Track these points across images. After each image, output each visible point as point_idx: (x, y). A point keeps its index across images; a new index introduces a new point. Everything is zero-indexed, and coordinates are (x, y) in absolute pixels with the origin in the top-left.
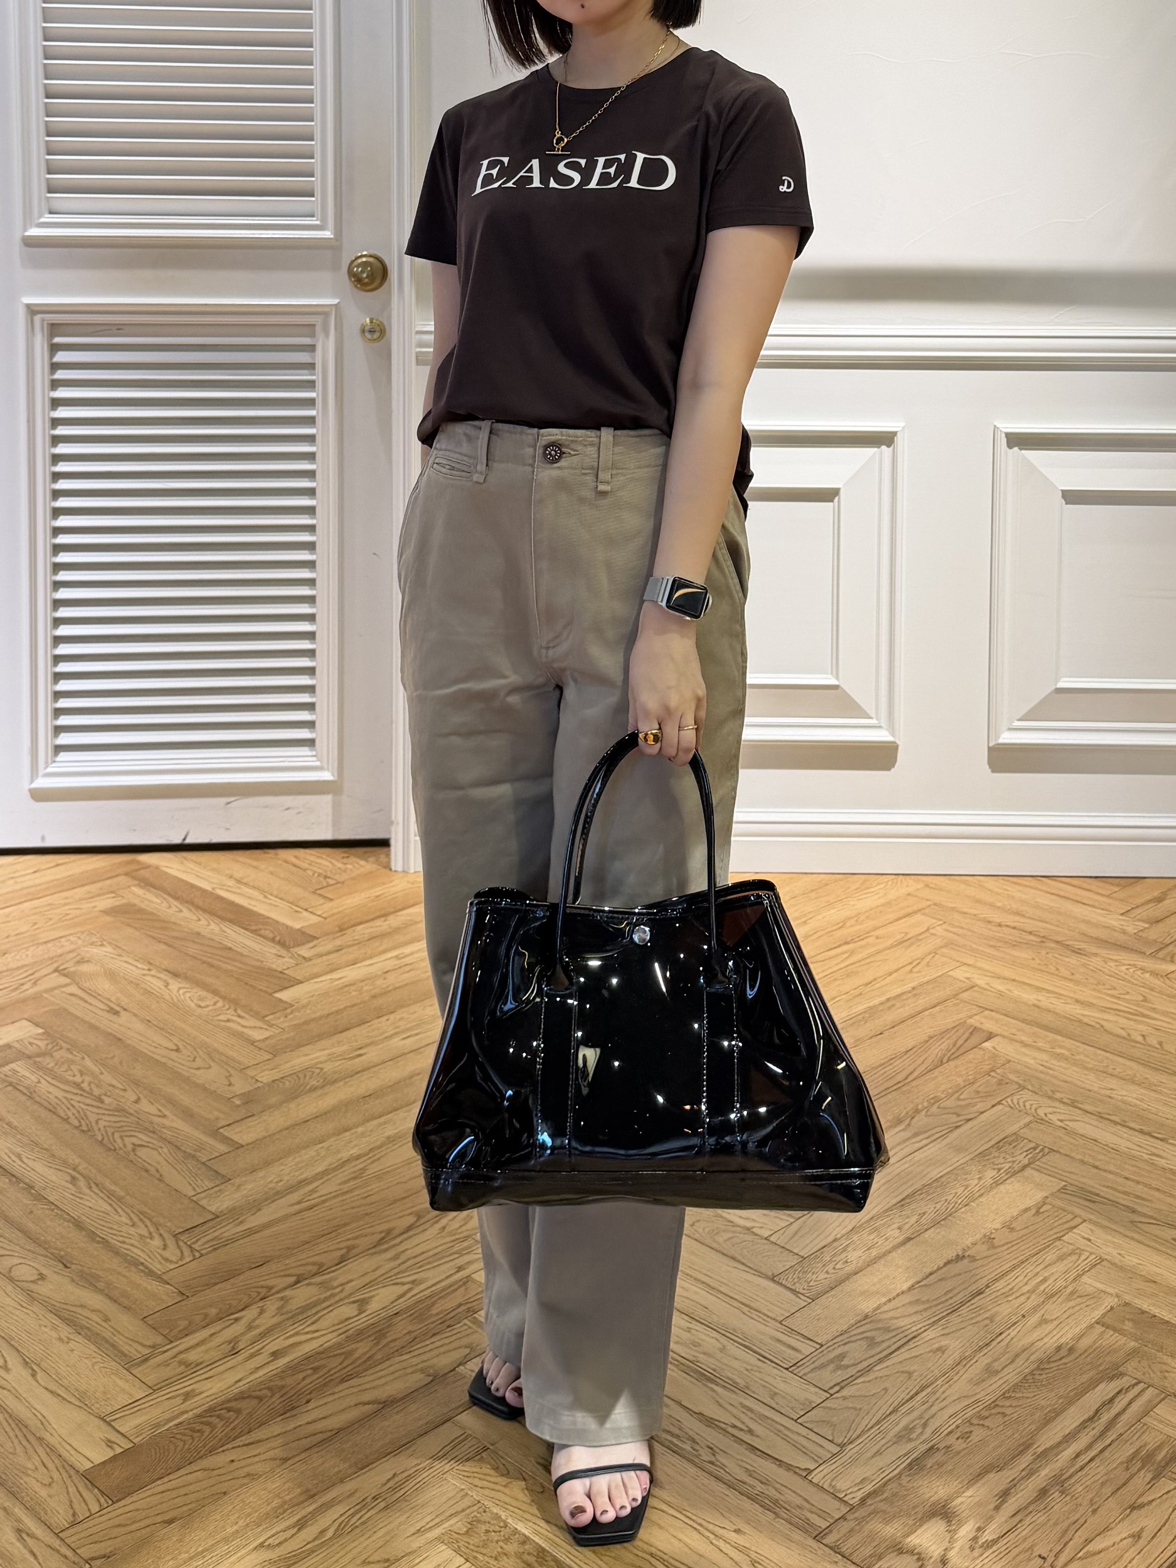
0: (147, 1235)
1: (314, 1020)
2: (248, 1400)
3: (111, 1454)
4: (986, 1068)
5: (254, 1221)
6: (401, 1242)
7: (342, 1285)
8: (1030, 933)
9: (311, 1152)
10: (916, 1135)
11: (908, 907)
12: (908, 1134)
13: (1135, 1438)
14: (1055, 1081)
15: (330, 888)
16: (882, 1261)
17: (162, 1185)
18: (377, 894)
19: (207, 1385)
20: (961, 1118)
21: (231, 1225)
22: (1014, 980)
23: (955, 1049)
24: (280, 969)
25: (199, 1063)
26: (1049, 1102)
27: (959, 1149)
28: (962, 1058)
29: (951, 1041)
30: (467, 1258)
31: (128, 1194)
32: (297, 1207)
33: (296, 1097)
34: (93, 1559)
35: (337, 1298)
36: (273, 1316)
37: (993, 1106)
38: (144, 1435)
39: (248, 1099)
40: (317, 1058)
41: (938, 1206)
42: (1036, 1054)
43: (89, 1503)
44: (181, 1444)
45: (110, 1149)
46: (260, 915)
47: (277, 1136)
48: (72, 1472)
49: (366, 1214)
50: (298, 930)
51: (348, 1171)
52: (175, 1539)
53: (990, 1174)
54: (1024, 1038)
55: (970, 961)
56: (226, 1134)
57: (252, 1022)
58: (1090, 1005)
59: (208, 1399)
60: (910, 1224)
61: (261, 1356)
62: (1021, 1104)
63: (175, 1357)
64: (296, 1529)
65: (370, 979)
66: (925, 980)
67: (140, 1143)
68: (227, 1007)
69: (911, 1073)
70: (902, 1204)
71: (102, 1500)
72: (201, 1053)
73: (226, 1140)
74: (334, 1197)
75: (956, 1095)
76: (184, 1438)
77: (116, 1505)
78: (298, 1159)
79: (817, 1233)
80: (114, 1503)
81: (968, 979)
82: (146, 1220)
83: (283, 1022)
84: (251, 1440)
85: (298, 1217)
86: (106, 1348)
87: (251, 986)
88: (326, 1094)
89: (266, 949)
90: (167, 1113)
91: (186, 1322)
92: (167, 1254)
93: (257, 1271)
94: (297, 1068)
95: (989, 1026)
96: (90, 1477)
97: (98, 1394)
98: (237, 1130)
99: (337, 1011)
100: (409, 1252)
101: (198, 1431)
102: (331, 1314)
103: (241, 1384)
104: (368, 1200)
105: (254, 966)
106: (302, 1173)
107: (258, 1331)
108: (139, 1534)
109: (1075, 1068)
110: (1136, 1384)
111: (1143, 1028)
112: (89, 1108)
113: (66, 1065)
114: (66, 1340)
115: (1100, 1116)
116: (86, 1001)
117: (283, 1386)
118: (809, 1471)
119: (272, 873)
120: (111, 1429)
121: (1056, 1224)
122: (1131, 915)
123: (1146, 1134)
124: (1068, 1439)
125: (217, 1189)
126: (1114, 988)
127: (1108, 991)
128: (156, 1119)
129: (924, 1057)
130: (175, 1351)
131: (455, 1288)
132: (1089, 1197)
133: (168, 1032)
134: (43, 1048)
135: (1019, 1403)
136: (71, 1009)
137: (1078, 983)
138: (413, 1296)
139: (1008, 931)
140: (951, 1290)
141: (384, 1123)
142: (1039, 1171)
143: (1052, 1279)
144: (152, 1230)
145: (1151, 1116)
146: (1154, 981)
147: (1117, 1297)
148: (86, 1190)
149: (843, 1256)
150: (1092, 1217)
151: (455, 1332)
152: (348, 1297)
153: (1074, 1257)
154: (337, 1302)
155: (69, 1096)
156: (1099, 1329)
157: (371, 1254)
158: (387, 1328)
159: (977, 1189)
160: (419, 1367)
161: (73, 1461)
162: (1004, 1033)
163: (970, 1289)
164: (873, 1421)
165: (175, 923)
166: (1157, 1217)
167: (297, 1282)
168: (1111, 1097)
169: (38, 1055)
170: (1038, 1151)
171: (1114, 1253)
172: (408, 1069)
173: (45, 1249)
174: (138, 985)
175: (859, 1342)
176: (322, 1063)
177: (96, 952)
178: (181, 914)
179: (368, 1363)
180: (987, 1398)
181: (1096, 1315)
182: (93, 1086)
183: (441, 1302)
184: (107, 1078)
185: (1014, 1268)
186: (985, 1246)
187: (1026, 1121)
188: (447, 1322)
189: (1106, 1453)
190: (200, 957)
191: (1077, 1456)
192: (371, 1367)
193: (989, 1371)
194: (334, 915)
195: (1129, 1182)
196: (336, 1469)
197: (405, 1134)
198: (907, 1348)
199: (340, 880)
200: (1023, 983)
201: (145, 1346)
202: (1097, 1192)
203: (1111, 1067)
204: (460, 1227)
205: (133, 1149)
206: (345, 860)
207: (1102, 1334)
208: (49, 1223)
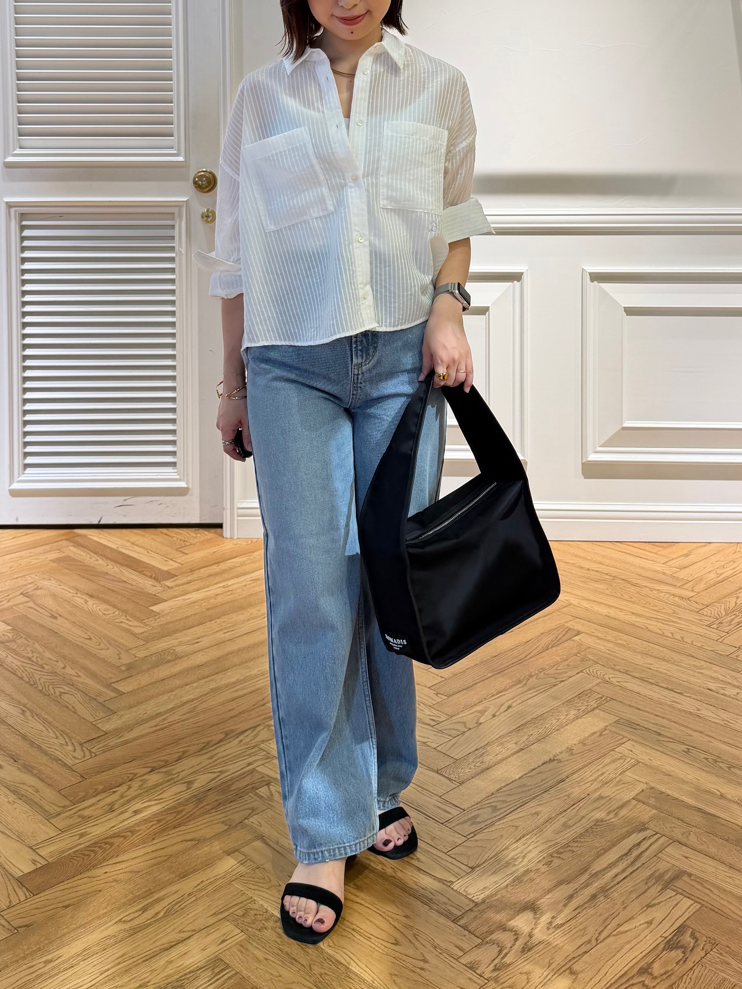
0: (64, 743)
1: (172, 622)
2: (118, 838)
3: (34, 867)
4: (575, 651)
5: (129, 736)
6: (216, 749)
7: (179, 772)
8: (607, 574)
9: (165, 697)
10: (529, 690)
12: (525, 689)
13: (652, 866)
14: (616, 659)
15: (187, 547)
16: (504, 762)
17: (75, 715)
18: (215, 550)
19: (94, 829)
20: (558, 680)
21: (115, 738)
22: (595, 601)
23: (557, 640)
24: (154, 593)
25: (102, 646)
26: (612, 671)
27: (555, 698)
28: (560, 646)
29: (554, 636)
30: (254, 758)
31: (55, 720)
32: (154, 729)
33: (158, 666)
34: (20, 927)
35: (175, 780)
36: (137, 790)
37: (578, 673)
38: (55, 857)
39: (130, 667)
40: (172, 643)
41: (540, 731)
42: (605, 643)
43: (19, 895)
44: (76, 862)
45: (45, 695)
46: (144, 562)
47: (146, 688)
48: (10, 877)
49: (196, 733)
50: (166, 571)
51: (187, 708)
52: (69, 916)
53: (573, 712)
54: (599, 635)
55: (569, 590)
56: (115, 686)
57: (135, 623)
58: (640, 616)
59: (94, 837)
60: (522, 741)
61: (127, 813)
62: (595, 672)
63: (76, 813)
64: (141, 912)
65: (207, 599)
67: (63, 691)
68: (121, 614)
69: (529, 654)
70: (518, 729)
71: (27, 894)
72: (104, 641)
73: (116, 690)
75: (556, 667)
76: (78, 859)
77: (35, 897)
78: (157, 701)
79: (466, 745)
80: (34, 895)
81: (567, 600)
82: (64, 735)
83: (153, 623)
84: (118, 861)
85: (156, 734)
86: (36, 808)
87: (136, 603)
88: (176, 664)
89: (146, 582)
90: (80, 674)
91: (85, 793)
92: (75, 754)
93: (128, 764)
94: (160, 649)
95: (578, 627)
96: (21, 881)
97: (29, 834)
98: (123, 684)
99: (186, 617)
100: (220, 754)
101: (87, 855)
102: (170, 789)
103: (114, 828)
104: (197, 725)
105: (139, 592)
106: (159, 709)
107: (126, 799)
108: (48, 913)
109: (629, 652)
110: (655, 834)
111: (672, 629)
112: (36, 672)
113: (24, 647)
114: (13, 803)
115: (642, 679)
116: (38, 611)
117: (139, 830)
118: (452, 883)
119: (152, 539)
120: (35, 854)
121: (612, 741)
122: (669, 564)
123: (670, 690)
124: (611, 866)
125: (107, 718)
126: (656, 606)
127: (652, 608)
128: (75, 678)
129: (537, 645)
130: (76, 810)
131: (246, 775)
132: (632, 725)
133: (85, 629)
134: (11, 637)
135: (583, 845)
136: (29, 616)
137: (634, 603)
138: (220, 780)
139: (594, 573)
140: (544, 780)
141: (210, 681)
142: (602, 710)
143: (607, 773)
144: (67, 740)
145: (674, 680)
146: (680, 602)
147: (646, 784)
148: (30, 718)
149: (481, 759)
150: (633, 737)
151: (244, 800)
152: (181, 780)
153: (621, 761)
154: (175, 783)
155: (24, 665)
156: (634, 802)
157: (197, 755)
158: (204, 797)
159: (565, 721)
160: (221, 820)
161: (11, 871)
162: (587, 631)
163: (557, 779)
164: (493, 854)
165: (93, 567)
166: (674, 738)
167: (151, 772)
168: (649, 669)
169: (8, 642)
170: (603, 699)
171: (646, 758)
172: (226, 651)
173: (4, 751)
174: (69, 602)
175: (487, 809)
176: (175, 646)
177: (46, 583)
178: (98, 562)
179: (191, 817)
180: (563, 841)
181: (633, 794)
182: (39, 659)
183: (237, 783)
184: (47, 654)
185: (584, 767)
186: (567, 754)
187: (597, 682)
188: (239, 795)
189: (634, 874)
190: (106, 586)
191: (616, 876)
192: (192, 820)
193: (566, 826)
194: (188, 562)
195: (658, 718)
196: (168, 878)
197: (222, 687)
198: (516, 812)
199: (193, 543)
200: (601, 603)
201: (59, 806)
202: (638, 723)
203: (651, 651)
204: (251, 741)
205: (60, 695)
206: (196, 532)
207: (635, 805)
208: (7, 736)
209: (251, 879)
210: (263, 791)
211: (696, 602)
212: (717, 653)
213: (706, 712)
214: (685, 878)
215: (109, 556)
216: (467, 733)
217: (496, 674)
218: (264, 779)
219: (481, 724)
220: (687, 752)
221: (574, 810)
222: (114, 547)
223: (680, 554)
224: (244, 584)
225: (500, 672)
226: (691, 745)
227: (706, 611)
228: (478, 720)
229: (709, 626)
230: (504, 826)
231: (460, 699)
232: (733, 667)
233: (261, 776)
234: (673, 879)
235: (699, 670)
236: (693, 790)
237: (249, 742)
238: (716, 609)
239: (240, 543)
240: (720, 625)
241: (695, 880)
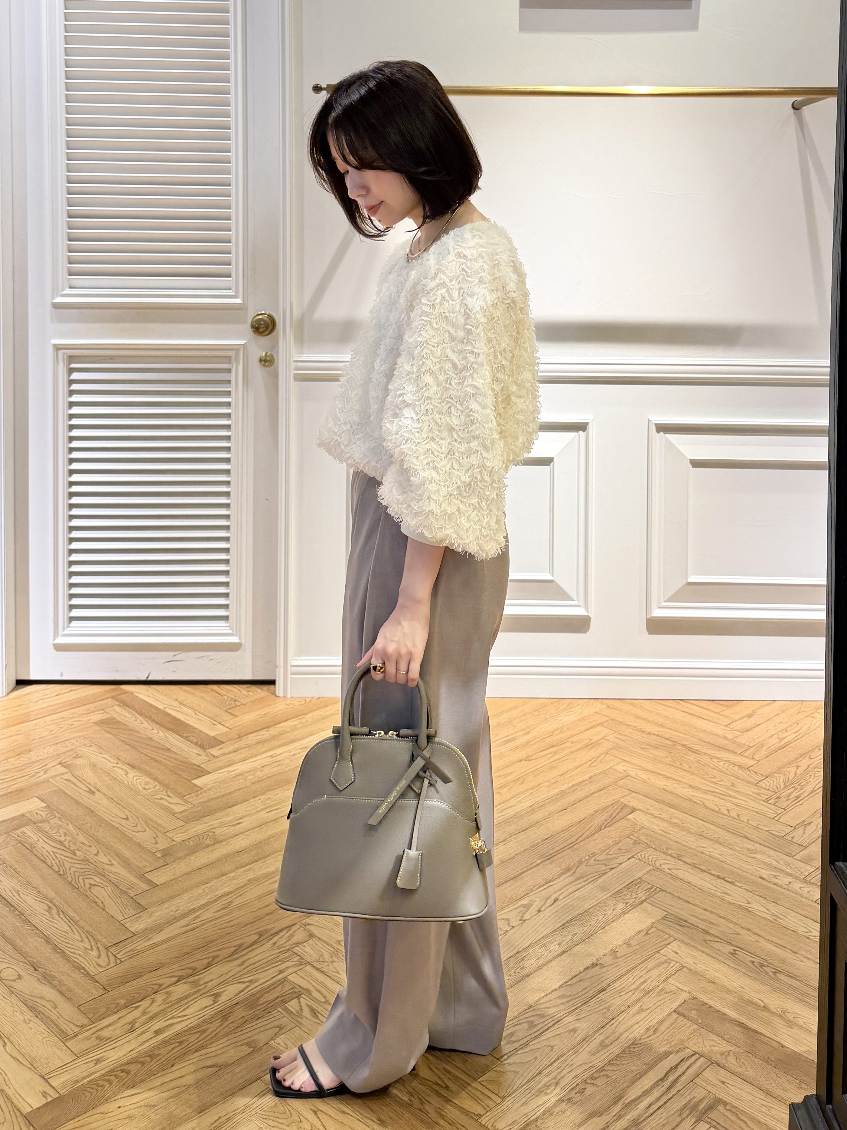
0: (89, 947)
1: (214, 799)
2: (135, 1064)
3: (44, 1101)
4: (628, 832)
5: (157, 938)
6: (247, 953)
7: (206, 983)
8: (667, 739)
9: (200, 890)
10: (578, 879)
11: (594, 721)
12: (573, 879)
13: (687, 1093)
14: (669, 841)
15: (238, 708)
16: (545, 968)
17: (104, 913)
18: (265, 712)
19: (111, 1053)
20: (609, 867)
21: (143, 941)
22: (653, 772)
23: (610, 820)
24: (198, 764)
25: (139, 828)
26: (664, 856)
27: (603, 889)
28: (614, 826)
29: (609, 814)
30: (287, 964)
31: (82, 919)
32: (185, 929)
33: (195, 852)
35: (201, 992)
36: (160, 1005)
37: (629, 859)
38: (67, 1089)
39: (166, 853)
40: (212, 825)
41: (585, 929)
42: (660, 823)
44: (89, 1095)
45: (74, 887)
46: (191, 726)
47: (180, 879)
48: (18, 1114)
49: (228, 934)
50: (213, 737)
51: (222, 903)
53: (621, 906)
54: (654, 812)
55: (628, 759)
56: (149, 877)
57: (176, 800)
58: (698, 789)
59: (111, 1064)
60: (566, 942)
61: (147, 1034)
62: (646, 858)
63: (94, 1034)
65: (252, 771)
66: (597, 772)
67: (94, 883)
68: (162, 789)
69: (581, 836)
70: (562, 928)
72: (141, 821)
73: (149, 882)
74: (210, 922)
75: (607, 851)
76: (91, 1091)
78: (190, 895)
79: (507, 947)
81: (625, 771)
82: (90, 937)
83: (195, 800)
84: (134, 1093)
85: (185, 935)
86: (52, 1028)
87: (179, 775)
88: (214, 850)
89: (191, 750)
90: (114, 862)
91: (106, 1009)
92: (100, 961)
93: (154, 973)
94: (199, 832)
95: (633, 804)
96: (28, 1119)
97: (42, 1059)
98: (156, 875)
99: (229, 793)
100: (251, 960)
101: (101, 1086)
102: (196, 1004)
103: (133, 1052)
104: (231, 924)
105: (181, 761)
106: (192, 905)
107: (148, 1016)
109: (682, 833)
110: (693, 1055)
111: (728, 804)
112: (66, 859)
113: (56, 829)
114: (28, 1021)
115: (694, 866)
116: (75, 785)
117: (159, 1055)
118: (480, 1116)
119: (202, 698)
120: (47, 1085)
121: (657, 942)
122: (731, 726)
123: (722, 878)
124: (646, 1093)
125: (137, 915)
126: (715, 777)
127: (711, 779)
128: (107, 867)
129: (590, 825)
130: (95, 1029)
131: (276, 985)
132: (681, 922)
133: (122, 806)
134: (44, 816)
135: (618, 1068)
136: (66, 791)
137: (693, 773)
138: (250, 991)
139: (654, 737)
140: (586, 988)
141: (248, 870)
142: (651, 904)
143: (651, 980)
144: (93, 944)
145: (726, 866)
146: (742, 773)
147: (689, 993)
148: (57, 917)
149: (521, 964)
150: (681, 937)
151: (271, 1017)
152: (208, 992)
153: (666, 965)
154: (201, 995)
155: (56, 850)
156: (675, 1016)
157: (227, 961)
158: (230, 1013)
159: (611, 917)
160: (246, 1041)
161: (20, 1106)
162: (642, 808)
163: (599, 987)
164: (525, 1080)
165: (138, 732)
166: (721, 937)
167: (178, 981)
168: (702, 853)
169: (41, 822)
170: (652, 890)
171: (691, 962)
172: (269, 833)
173: (25, 958)
174: (109, 774)
175: (524, 1024)
176: (215, 828)
177: (86, 750)
178: (142, 725)
179: (215, 1038)
180: (599, 1064)
181: (675, 1006)
182: (71, 843)
183: (266, 995)
184: (81, 838)
185: (627, 972)
186: (611, 957)
187: (648, 869)
188: (268, 1010)
189: (669, 1104)
190: (149, 755)
191: (650, 1106)
192: (215, 1042)
193: (603, 1046)
194: (236, 726)
195: (706, 912)
196: (184, 1113)
197: (260, 878)
198: (553, 1029)
199: (244, 703)
200: (659, 774)
201: (77, 1026)
202: (686, 919)
203: (706, 832)
204: (285, 942)
205: (90, 888)
206: (248, 689)
207: (676, 1019)
208: (29, 939)
209: (270, 1114)
210: (293, 1005)
211: (755, 773)
212: (772, 834)
213: (757, 906)
214: (721, 1108)
215: (155, 719)
216: (511, 932)
217: (546, 860)
218: (296, 990)
219: (525, 920)
220: (733, 954)
221: (614, 1026)
222: (161, 706)
223: (744, 714)
224: (292, 753)
225: (549, 858)
226: (738, 945)
227: (765, 784)
228: (522, 916)
229: (767, 801)
230: (538, 1046)
231: (506, 891)
232: (787, 850)
233: (292, 986)
234: (708, 1110)
235: (754, 855)
236: (736, 1000)
237: (283, 944)
238: (775, 780)
239: (292, 703)
240: (777, 800)
241: (731, 1110)
